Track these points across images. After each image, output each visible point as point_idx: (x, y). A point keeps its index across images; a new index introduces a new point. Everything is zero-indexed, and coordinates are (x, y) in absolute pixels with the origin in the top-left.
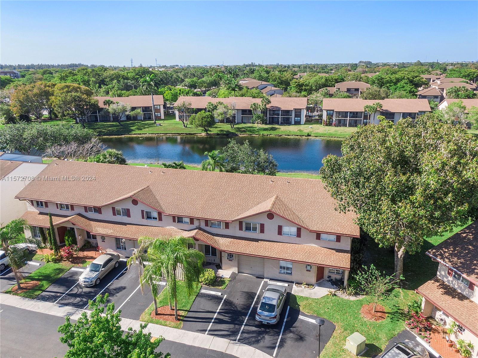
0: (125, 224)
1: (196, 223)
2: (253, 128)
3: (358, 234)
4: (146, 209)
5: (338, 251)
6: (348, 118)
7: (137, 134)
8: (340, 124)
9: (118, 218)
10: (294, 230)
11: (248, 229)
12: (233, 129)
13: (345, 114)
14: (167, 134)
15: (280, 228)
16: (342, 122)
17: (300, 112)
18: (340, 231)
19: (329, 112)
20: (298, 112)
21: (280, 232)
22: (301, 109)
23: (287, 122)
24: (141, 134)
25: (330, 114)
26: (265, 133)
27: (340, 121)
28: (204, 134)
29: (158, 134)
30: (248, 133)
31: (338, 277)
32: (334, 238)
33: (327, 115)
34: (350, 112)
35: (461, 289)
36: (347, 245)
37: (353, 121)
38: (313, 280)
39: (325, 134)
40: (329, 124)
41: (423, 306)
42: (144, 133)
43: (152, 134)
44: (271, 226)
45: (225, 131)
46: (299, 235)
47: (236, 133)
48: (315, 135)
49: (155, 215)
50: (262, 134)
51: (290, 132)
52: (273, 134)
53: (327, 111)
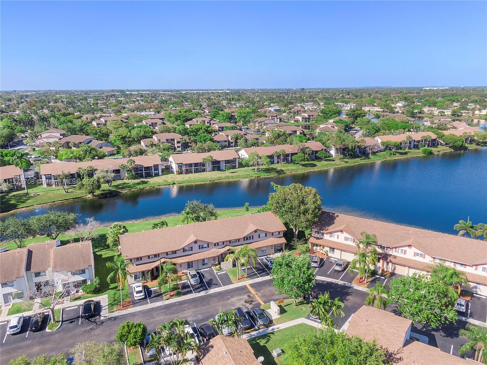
0: (191, 255)
1: (225, 244)
2: (128, 184)
3: (286, 229)
4: (201, 244)
5: (280, 238)
6: (193, 168)
7: (24, 207)
8: (187, 172)
9: (186, 253)
10: (264, 235)
11: (247, 239)
12: (112, 187)
13: (190, 165)
14: (55, 202)
15: (259, 235)
16: (189, 170)
17: (158, 167)
18: (280, 230)
19: (179, 164)
20: (156, 167)
21: (259, 237)
22: (158, 165)
23: (149, 175)
24: (28, 207)
25: (180, 166)
26: (141, 186)
27: (187, 170)
28: (90, 196)
29: (46, 203)
30: (127, 189)
31: (280, 248)
32: (278, 233)
33: (178, 167)
34: (194, 164)
35: (320, 236)
36: (282, 235)
37: (196, 169)
38: (274, 252)
39: (184, 181)
40: (181, 173)
41: (310, 247)
42: (31, 205)
43: (39, 204)
44: (256, 235)
45: (107, 190)
46: (266, 236)
47: (118, 190)
48: (178, 183)
49: (205, 245)
50: (138, 187)
51: (159, 183)
52: (147, 187)
53: (178, 164)
